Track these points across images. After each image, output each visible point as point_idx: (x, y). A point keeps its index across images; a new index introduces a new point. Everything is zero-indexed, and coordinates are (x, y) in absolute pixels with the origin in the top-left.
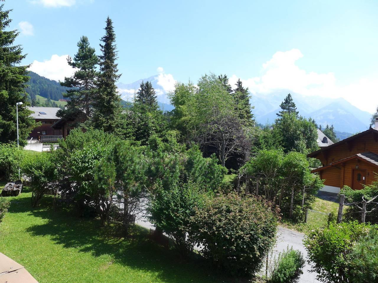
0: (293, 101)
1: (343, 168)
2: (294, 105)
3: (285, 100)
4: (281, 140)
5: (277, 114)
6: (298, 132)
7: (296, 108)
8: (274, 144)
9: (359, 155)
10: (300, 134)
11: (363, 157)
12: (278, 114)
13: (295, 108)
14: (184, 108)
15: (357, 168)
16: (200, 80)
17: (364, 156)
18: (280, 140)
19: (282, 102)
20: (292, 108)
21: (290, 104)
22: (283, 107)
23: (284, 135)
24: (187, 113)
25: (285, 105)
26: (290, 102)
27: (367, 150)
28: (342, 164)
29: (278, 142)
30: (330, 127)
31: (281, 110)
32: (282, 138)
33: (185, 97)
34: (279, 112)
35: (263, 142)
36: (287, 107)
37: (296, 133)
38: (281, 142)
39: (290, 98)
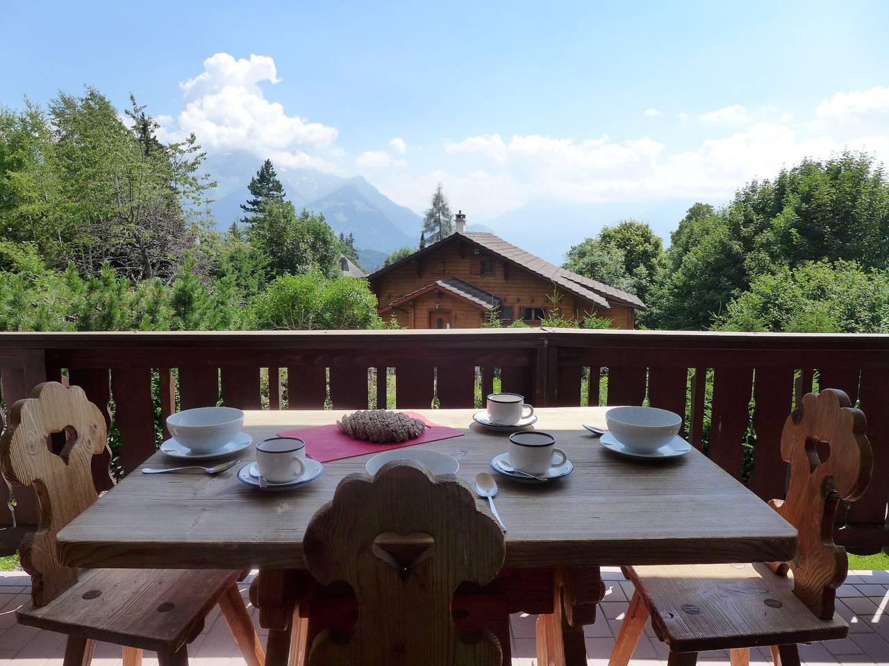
0: (277, 178)
1: (413, 311)
2: (278, 187)
3: (258, 173)
4: (269, 265)
5: (241, 207)
6: (303, 246)
7: (285, 195)
8: (253, 272)
9: (440, 282)
10: (306, 249)
11: (447, 287)
12: (244, 207)
13: (282, 193)
14: (24, 180)
15: (437, 307)
16: (53, 105)
17: (448, 285)
18: (266, 263)
19: (253, 179)
20: (275, 193)
21: (271, 185)
22: (254, 189)
23: (273, 253)
24: (34, 195)
25: (259, 185)
26: (269, 180)
27: (448, 274)
28: (411, 303)
29: (263, 268)
30: (346, 236)
31: (252, 198)
32: (270, 259)
33: (22, 147)
34: (248, 202)
35: (231, 269)
36: (265, 191)
37: (297, 247)
38: (269, 269)
39: (271, 170)
